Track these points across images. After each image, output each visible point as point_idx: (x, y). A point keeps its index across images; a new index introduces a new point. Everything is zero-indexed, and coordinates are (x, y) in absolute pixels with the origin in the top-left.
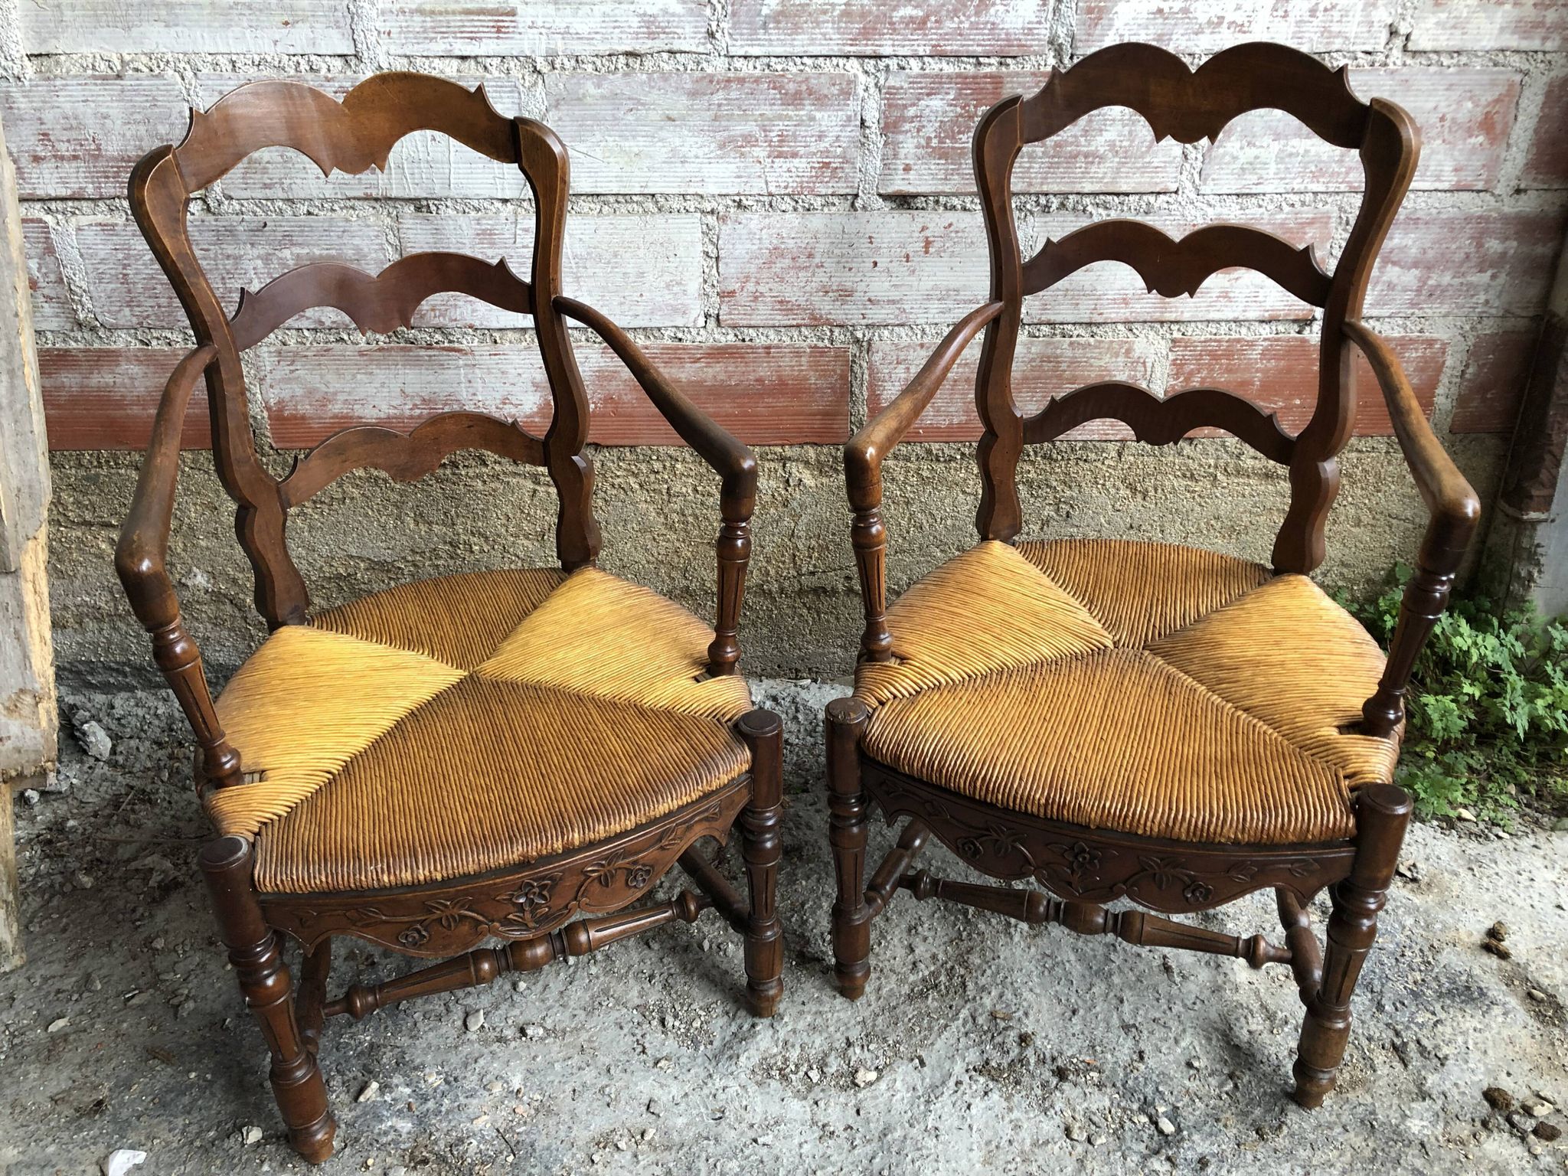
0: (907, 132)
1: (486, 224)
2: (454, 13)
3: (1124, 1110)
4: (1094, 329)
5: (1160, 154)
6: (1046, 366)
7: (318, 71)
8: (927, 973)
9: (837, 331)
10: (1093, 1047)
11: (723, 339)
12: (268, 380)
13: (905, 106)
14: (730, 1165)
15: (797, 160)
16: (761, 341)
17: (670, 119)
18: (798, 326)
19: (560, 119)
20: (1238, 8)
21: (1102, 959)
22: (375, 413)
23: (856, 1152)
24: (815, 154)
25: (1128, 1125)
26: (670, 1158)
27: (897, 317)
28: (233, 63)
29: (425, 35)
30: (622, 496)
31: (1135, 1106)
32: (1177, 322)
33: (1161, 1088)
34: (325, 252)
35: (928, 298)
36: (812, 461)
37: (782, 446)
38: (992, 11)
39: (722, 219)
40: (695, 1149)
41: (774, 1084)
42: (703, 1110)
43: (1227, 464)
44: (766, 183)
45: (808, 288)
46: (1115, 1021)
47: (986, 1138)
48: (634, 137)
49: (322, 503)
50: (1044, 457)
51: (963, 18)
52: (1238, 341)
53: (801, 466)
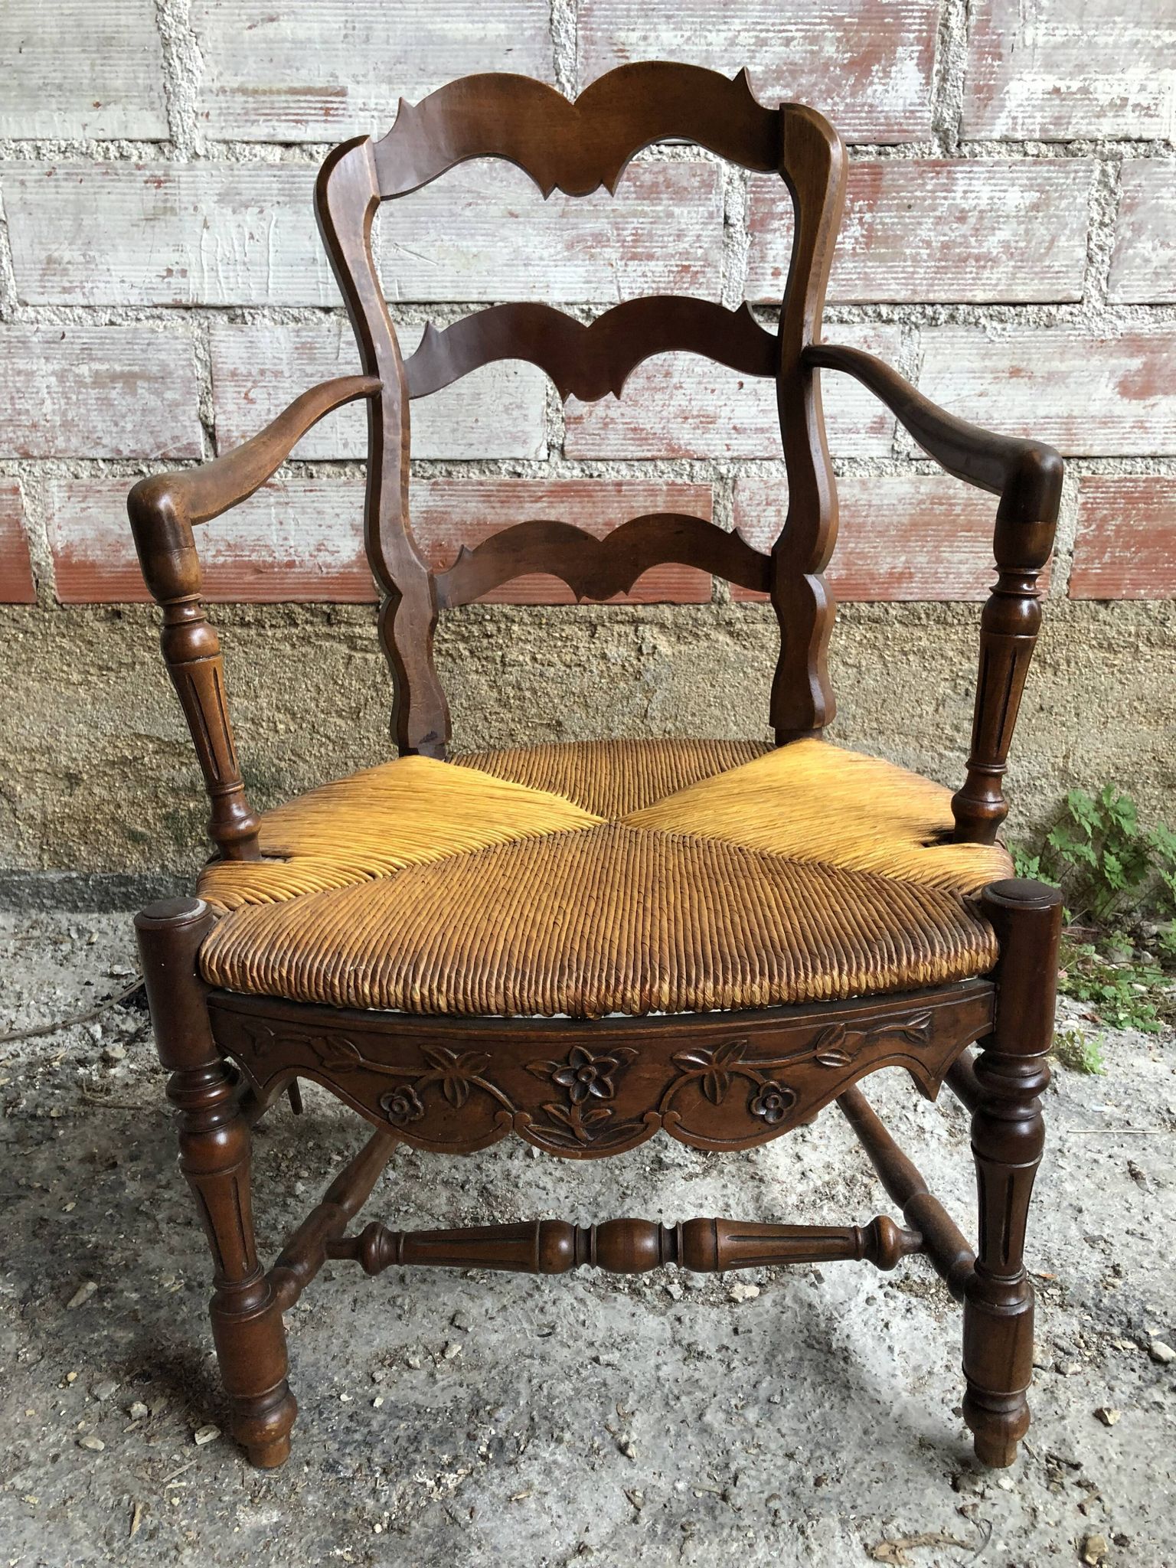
0: (775, 230)
1: (306, 336)
2: (279, 92)
3: (1101, 1334)
5: (1061, 257)
6: (938, 509)
7: (128, 158)
8: (819, 1183)
9: (697, 465)
10: (1048, 1260)
11: (568, 474)
12: (56, 519)
13: (773, 201)
14: (561, 1387)
15: (653, 263)
16: (611, 476)
17: (512, 215)
18: (652, 459)
19: (391, 215)
20: (1143, 88)
23: (734, 1375)
24: (673, 256)
25: (1108, 1351)
26: (478, 1378)
27: (766, 448)
28: (38, 148)
29: (247, 117)
30: (450, 665)
31: (1116, 1331)
32: (1084, 458)
33: (1149, 1307)
34: (127, 368)
36: (668, 624)
37: (634, 605)
38: (869, 91)
40: (513, 1368)
41: (623, 1299)
42: (526, 1325)
43: (1150, 632)
44: (619, 289)
45: (665, 414)
46: (1074, 1232)
47: (913, 1363)
48: (472, 235)
49: (109, 669)
50: (937, 622)
51: (837, 99)
52: (1157, 480)
53: (656, 630)
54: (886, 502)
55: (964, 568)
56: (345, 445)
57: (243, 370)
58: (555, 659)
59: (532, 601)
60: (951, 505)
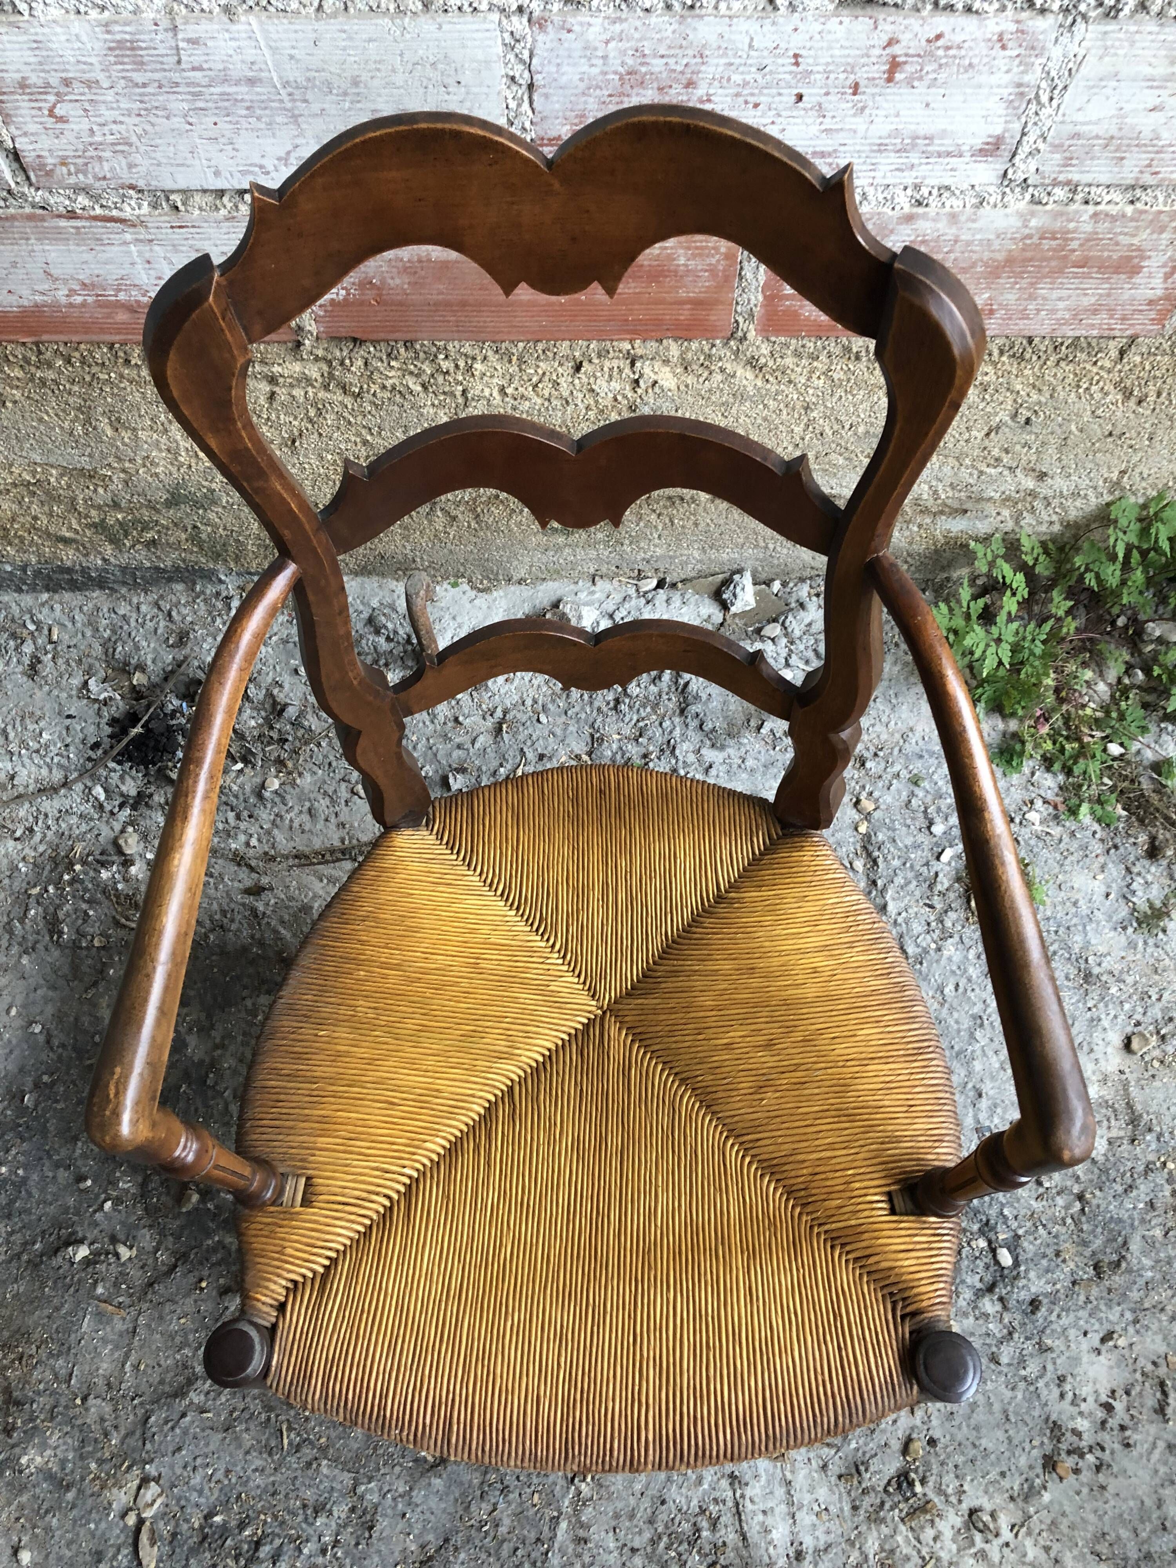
4: (1138, 192)
6: (1046, 244)
21: (966, 1038)
22: (13, 299)
25: (966, 1251)
31: (976, 1227)
33: (1006, 1212)
35: (881, 148)
36: (675, 358)
37: (631, 341)
39: (537, 23)
53: (657, 365)
54: (978, 237)
55: (1061, 305)
56: (217, 174)
57: (33, 79)
58: (530, 393)
59: (497, 337)
60: (1067, 239)
